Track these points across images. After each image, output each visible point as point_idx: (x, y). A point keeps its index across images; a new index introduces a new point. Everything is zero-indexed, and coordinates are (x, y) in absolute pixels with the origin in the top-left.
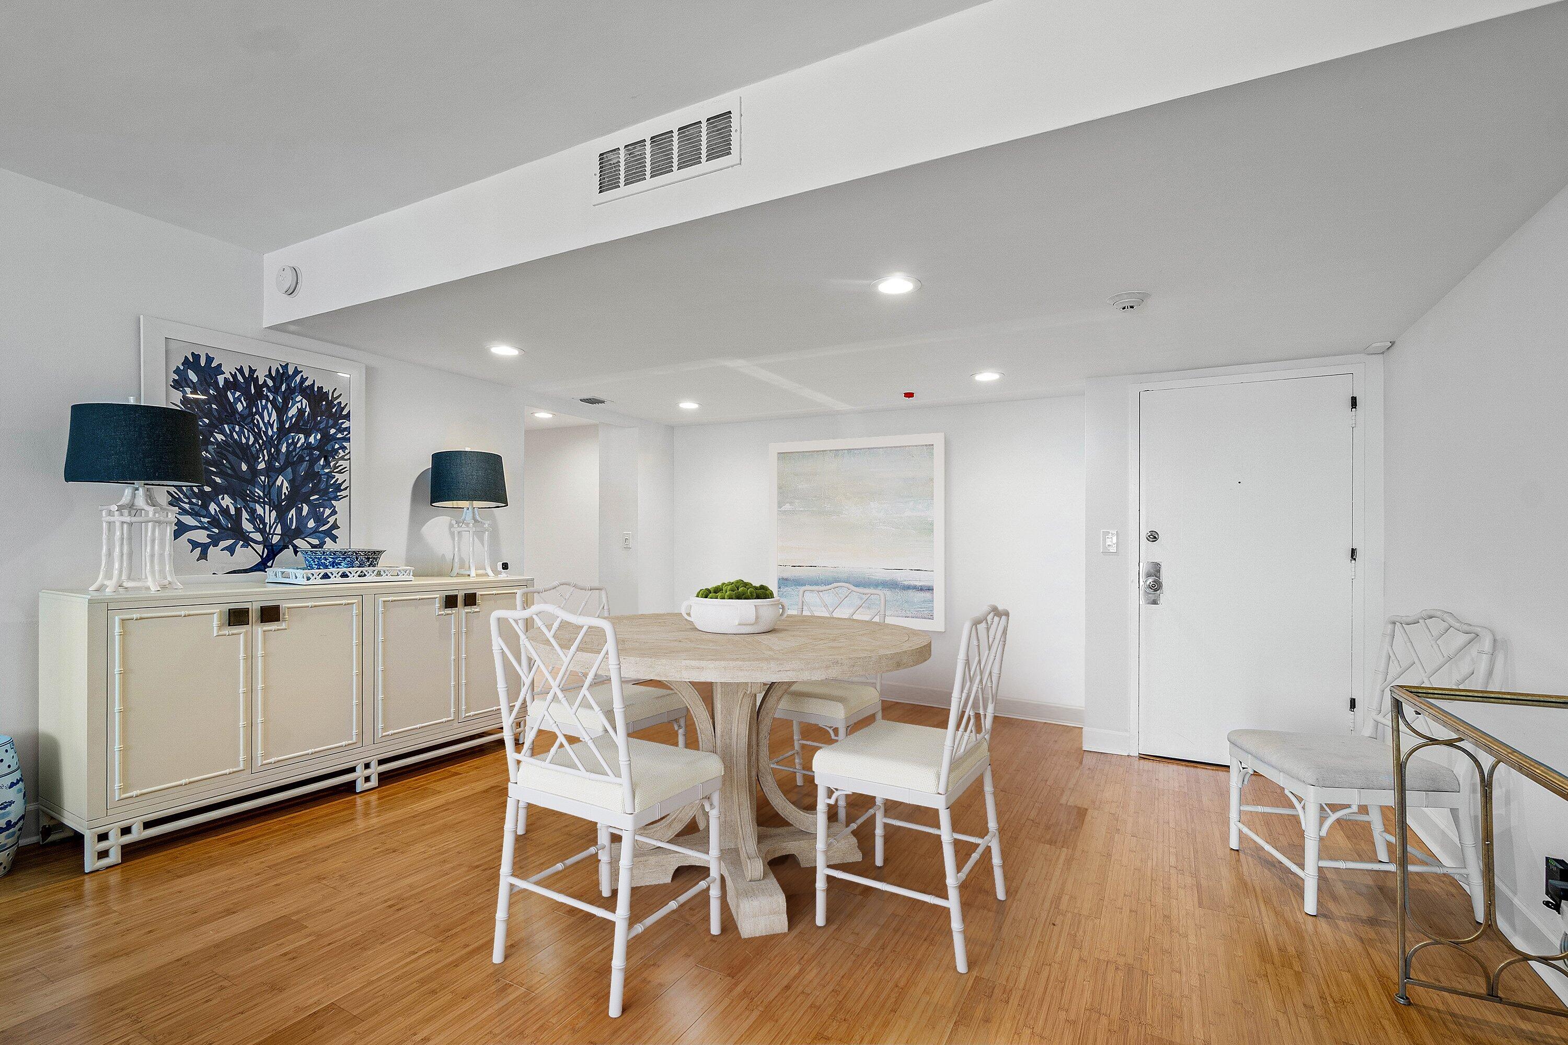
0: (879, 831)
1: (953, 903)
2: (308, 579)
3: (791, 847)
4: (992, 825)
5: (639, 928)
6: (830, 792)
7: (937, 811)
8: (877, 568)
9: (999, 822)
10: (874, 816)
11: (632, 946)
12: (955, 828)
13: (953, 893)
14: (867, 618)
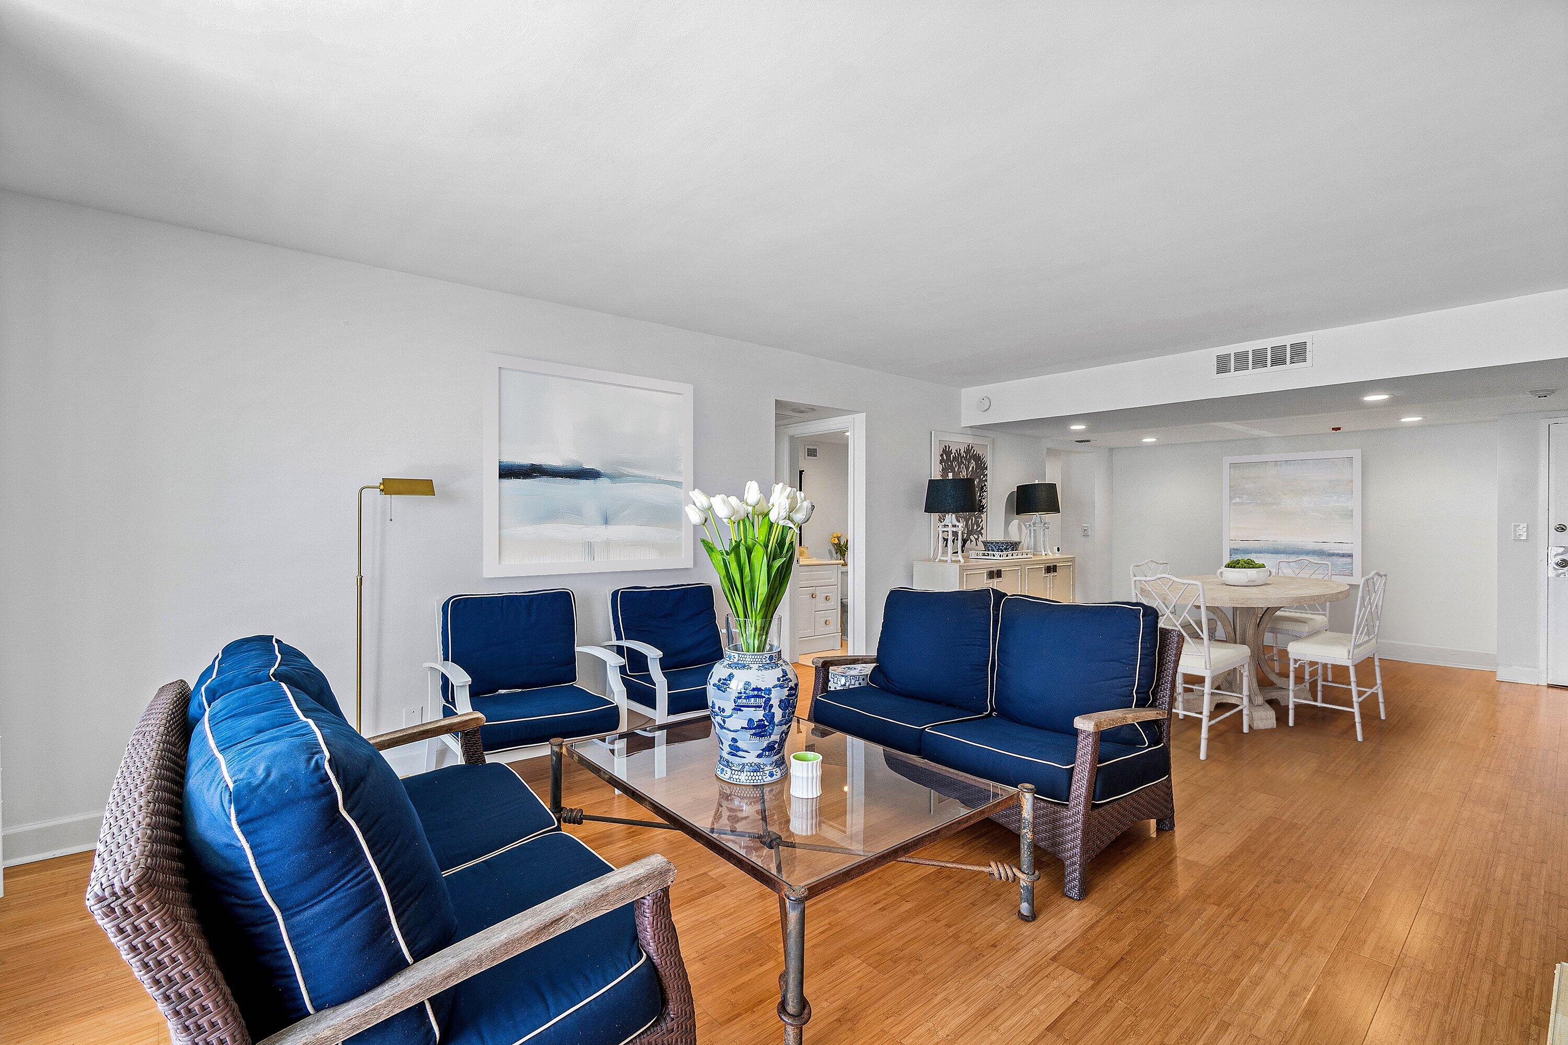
0: (1319, 688)
1: (1356, 710)
2: (1000, 556)
3: (1274, 695)
4: (1379, 681)
5: (1213, 722)
6: (1296, 661)
7: (1348, 667)
8: (1308, 541)
9: (1382, 679)
10: (1317, 680)
11: (1211, 728)
12: (1358, 685)
13: (1356, 705)
14: (1307, 576)
